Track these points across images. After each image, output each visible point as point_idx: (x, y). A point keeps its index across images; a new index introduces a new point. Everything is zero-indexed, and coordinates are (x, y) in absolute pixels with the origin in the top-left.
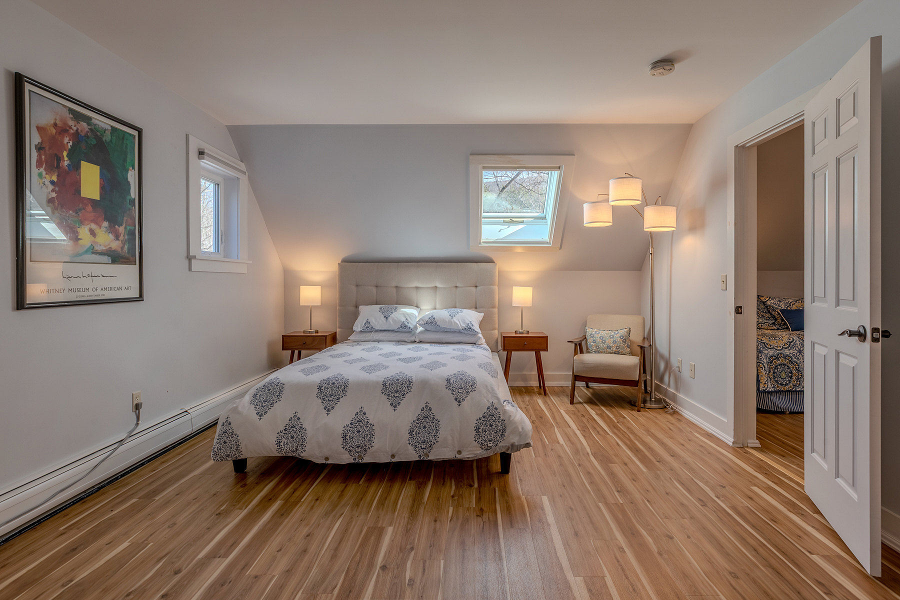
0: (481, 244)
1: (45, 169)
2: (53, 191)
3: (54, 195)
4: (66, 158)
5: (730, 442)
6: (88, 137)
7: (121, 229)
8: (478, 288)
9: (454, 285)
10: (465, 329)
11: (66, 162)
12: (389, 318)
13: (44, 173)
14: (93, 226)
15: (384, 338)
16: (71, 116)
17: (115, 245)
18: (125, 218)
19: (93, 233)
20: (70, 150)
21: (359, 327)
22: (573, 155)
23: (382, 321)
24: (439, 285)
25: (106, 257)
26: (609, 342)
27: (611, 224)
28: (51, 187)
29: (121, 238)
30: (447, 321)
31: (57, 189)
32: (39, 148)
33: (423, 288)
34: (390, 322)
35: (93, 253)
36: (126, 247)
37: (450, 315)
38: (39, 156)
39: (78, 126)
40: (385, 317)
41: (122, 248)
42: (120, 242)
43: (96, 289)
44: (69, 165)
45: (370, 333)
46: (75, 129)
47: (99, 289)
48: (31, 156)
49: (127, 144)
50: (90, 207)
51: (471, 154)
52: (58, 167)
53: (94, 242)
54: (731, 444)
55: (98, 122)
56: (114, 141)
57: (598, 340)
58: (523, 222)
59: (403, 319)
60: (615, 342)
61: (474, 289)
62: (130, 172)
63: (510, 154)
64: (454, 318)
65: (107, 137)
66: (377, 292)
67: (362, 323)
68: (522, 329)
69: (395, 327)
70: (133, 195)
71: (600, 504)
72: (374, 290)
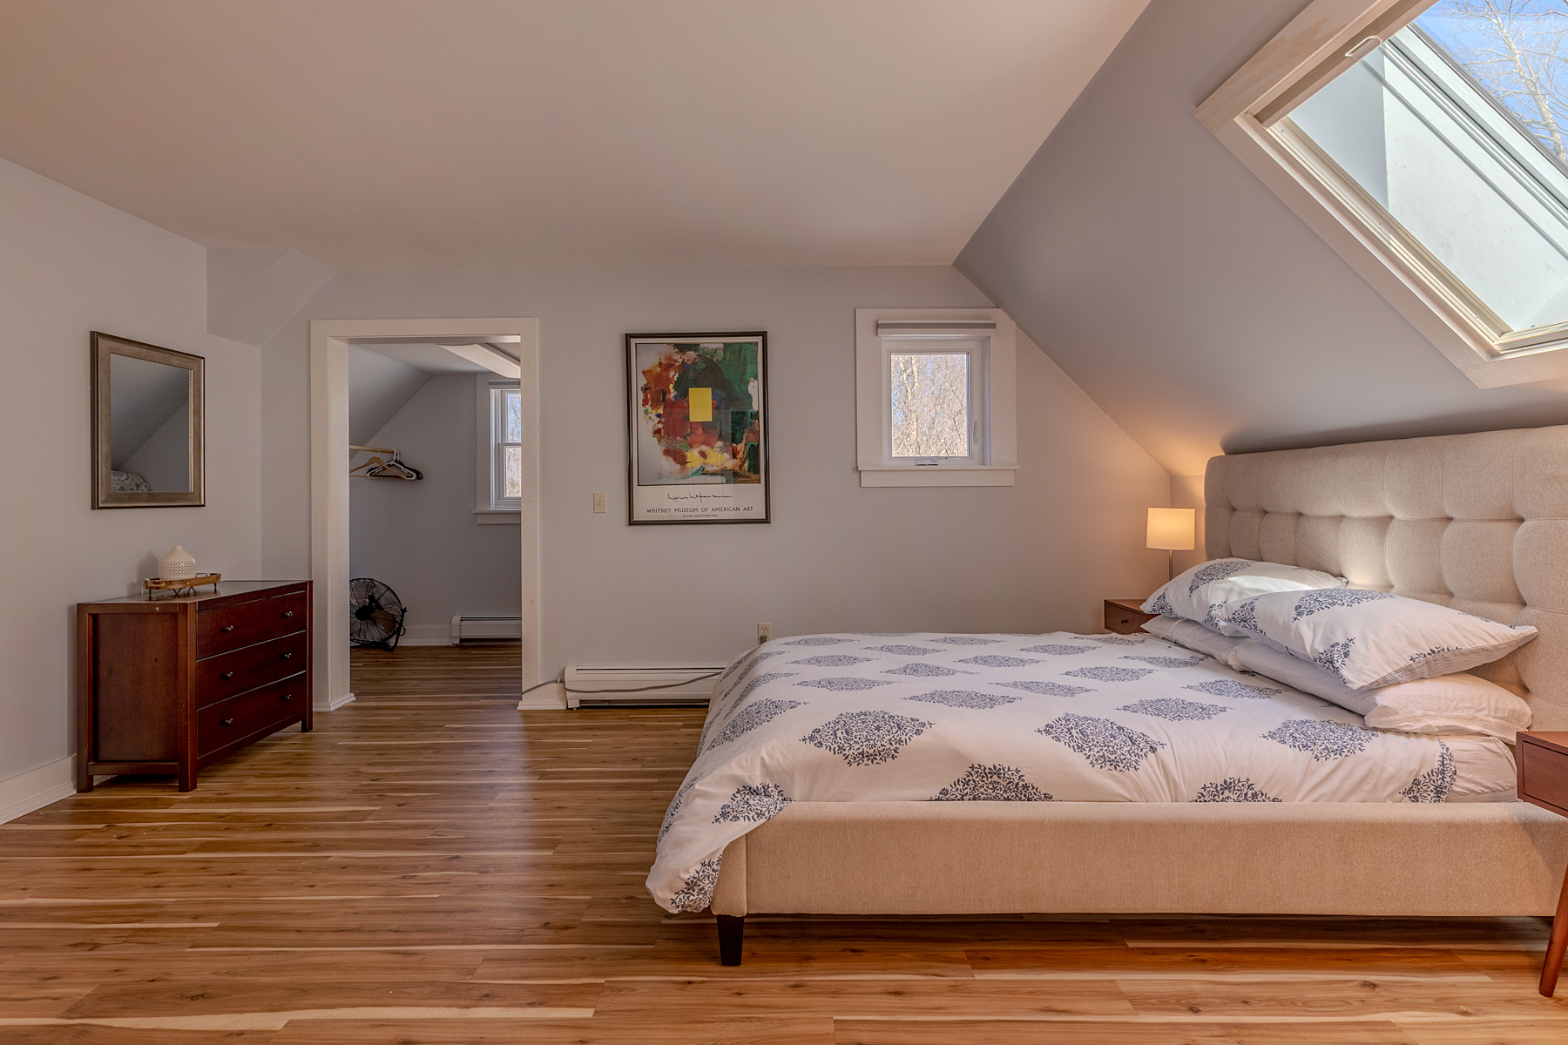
1: (651, 406)
2: (659, 422)
3: (660, 426)
4: (672, 390)
6: (696, 364)
7: (740, 447)
11: (673, 393)
13: (650, 409)
14: (704, 448)
16: (677, 350)
17: (730, 464)
18: (745, 435)
19: (703, 455)
20: (676, 382)
25: (720, 477)
28: (657, 420)
29: (740, 455)
31: (663, 420)
32: (645, 389)
35: (703, 474)
36: (746, 464)
38: (646, 396)
39: (685, 357)
41: (741, 467)
42: (738, 460)
43: (706, 510)
44: (676, 396)
46: (681, 360)
47: (710, 509)
48: (638, 396)
49: (746, 355)
50: (700, 429)
52: (664, 399)
53: (705, 463)
55: (706, 345)
56: (727, 358)
62: (751, 384)
65: (719, 356)
70: (755, 408)
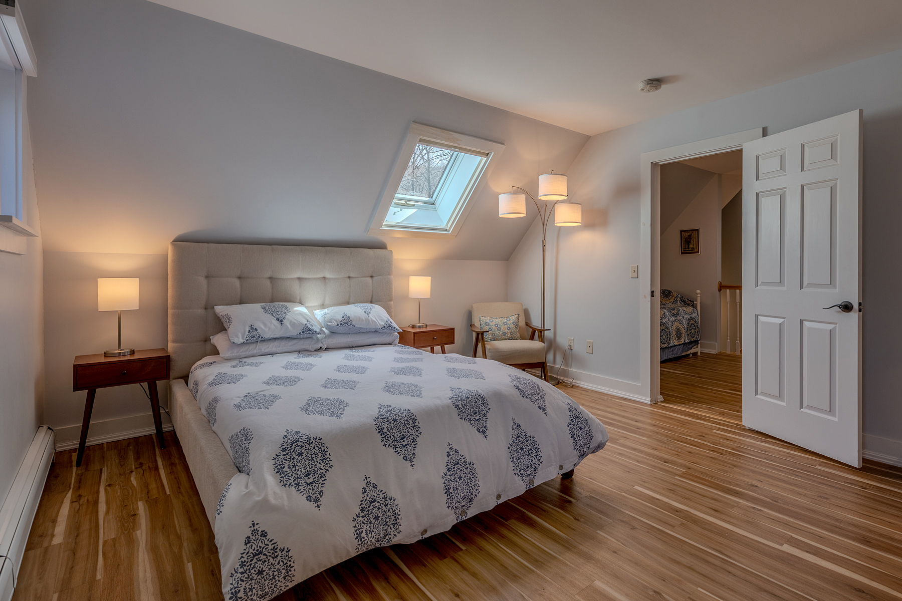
0: (381, 227)
5: (648, 401)
8: (375, 279)
9: (347, 276)
10: (384, 327)
12: (285, 321)
15: (279, 350)
21: (240, 337)
22: (503, 144)
23: (275, 326)
24: (328, 275)
26: (504, 329)
27: (525, 215)
30: (364, 319)
33: (306, 279)
34: (287, 326)
37: (365, 312)
40: (278, 319)
45: (254, 345)
51: (414, 122)
54: (649, 402)
57: (494, 327)
58: (414, 205)
59: (305, 322)
60: (509, 328)
61: (369, 279)
63: (451, 131)
64: (370, 315)
66: (241, 286)
67: (245, 331)
68: (419, 323)
69: (293, 332)
71: (676, 477)
72: (237, 283)
